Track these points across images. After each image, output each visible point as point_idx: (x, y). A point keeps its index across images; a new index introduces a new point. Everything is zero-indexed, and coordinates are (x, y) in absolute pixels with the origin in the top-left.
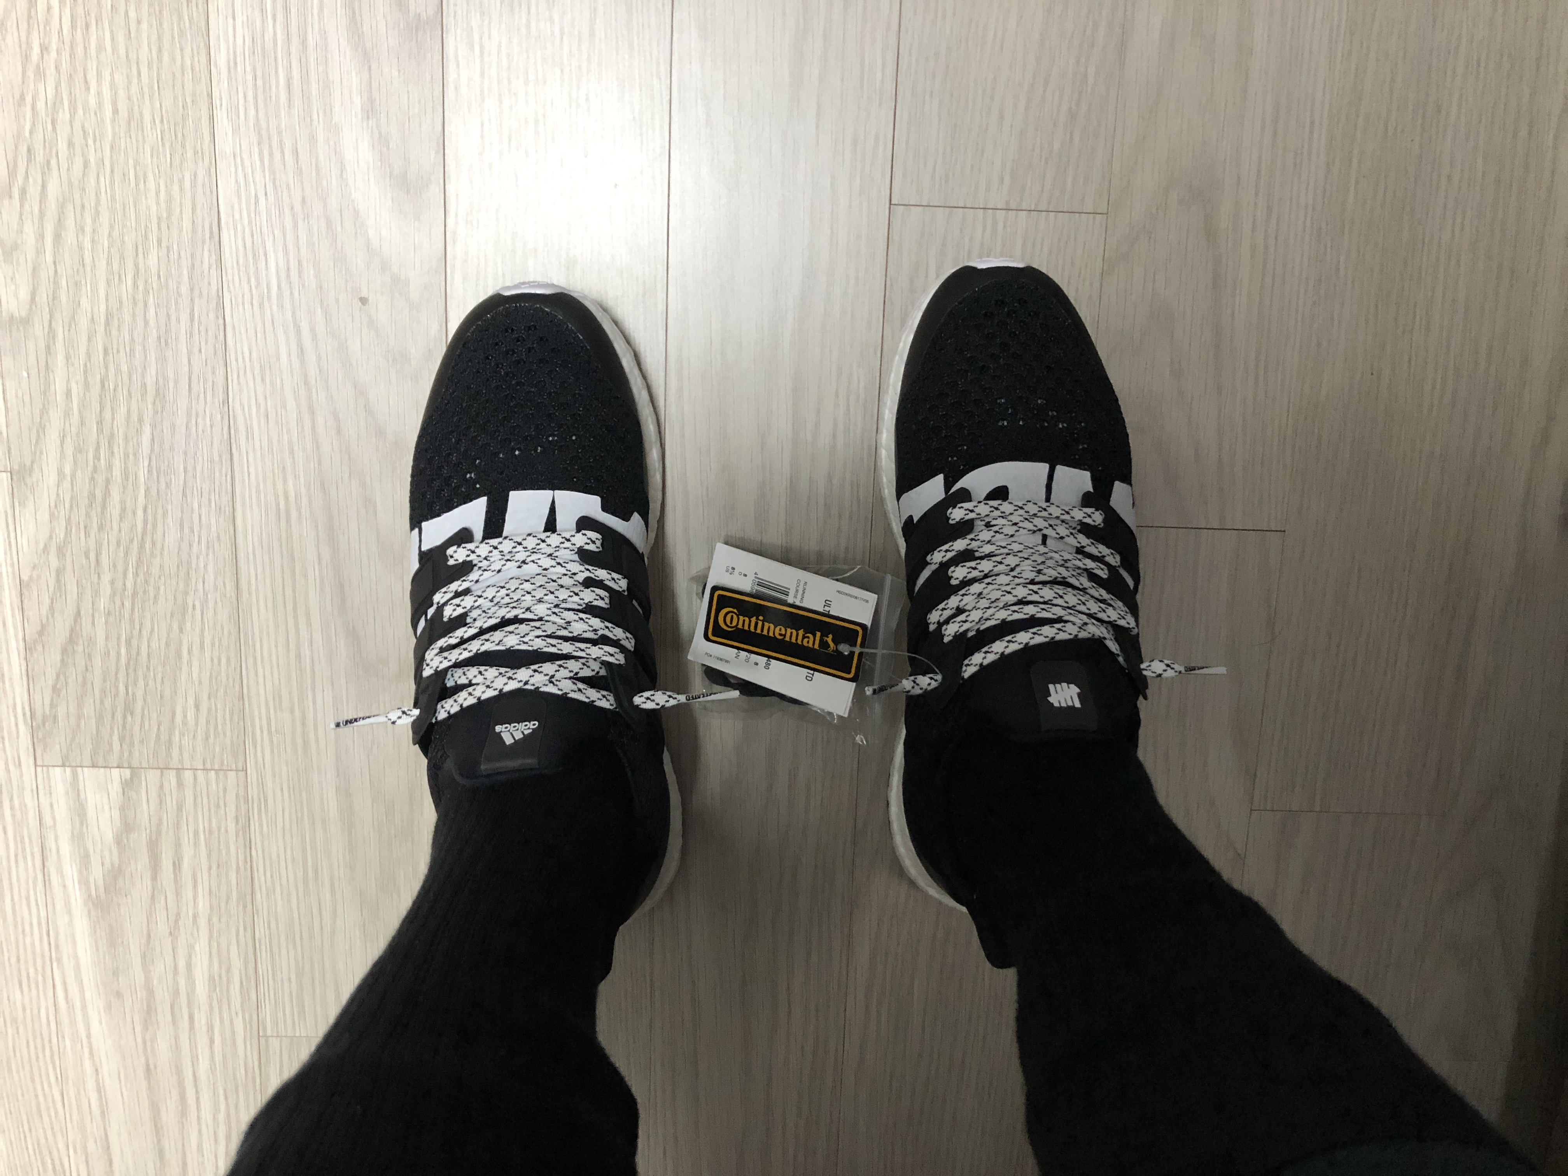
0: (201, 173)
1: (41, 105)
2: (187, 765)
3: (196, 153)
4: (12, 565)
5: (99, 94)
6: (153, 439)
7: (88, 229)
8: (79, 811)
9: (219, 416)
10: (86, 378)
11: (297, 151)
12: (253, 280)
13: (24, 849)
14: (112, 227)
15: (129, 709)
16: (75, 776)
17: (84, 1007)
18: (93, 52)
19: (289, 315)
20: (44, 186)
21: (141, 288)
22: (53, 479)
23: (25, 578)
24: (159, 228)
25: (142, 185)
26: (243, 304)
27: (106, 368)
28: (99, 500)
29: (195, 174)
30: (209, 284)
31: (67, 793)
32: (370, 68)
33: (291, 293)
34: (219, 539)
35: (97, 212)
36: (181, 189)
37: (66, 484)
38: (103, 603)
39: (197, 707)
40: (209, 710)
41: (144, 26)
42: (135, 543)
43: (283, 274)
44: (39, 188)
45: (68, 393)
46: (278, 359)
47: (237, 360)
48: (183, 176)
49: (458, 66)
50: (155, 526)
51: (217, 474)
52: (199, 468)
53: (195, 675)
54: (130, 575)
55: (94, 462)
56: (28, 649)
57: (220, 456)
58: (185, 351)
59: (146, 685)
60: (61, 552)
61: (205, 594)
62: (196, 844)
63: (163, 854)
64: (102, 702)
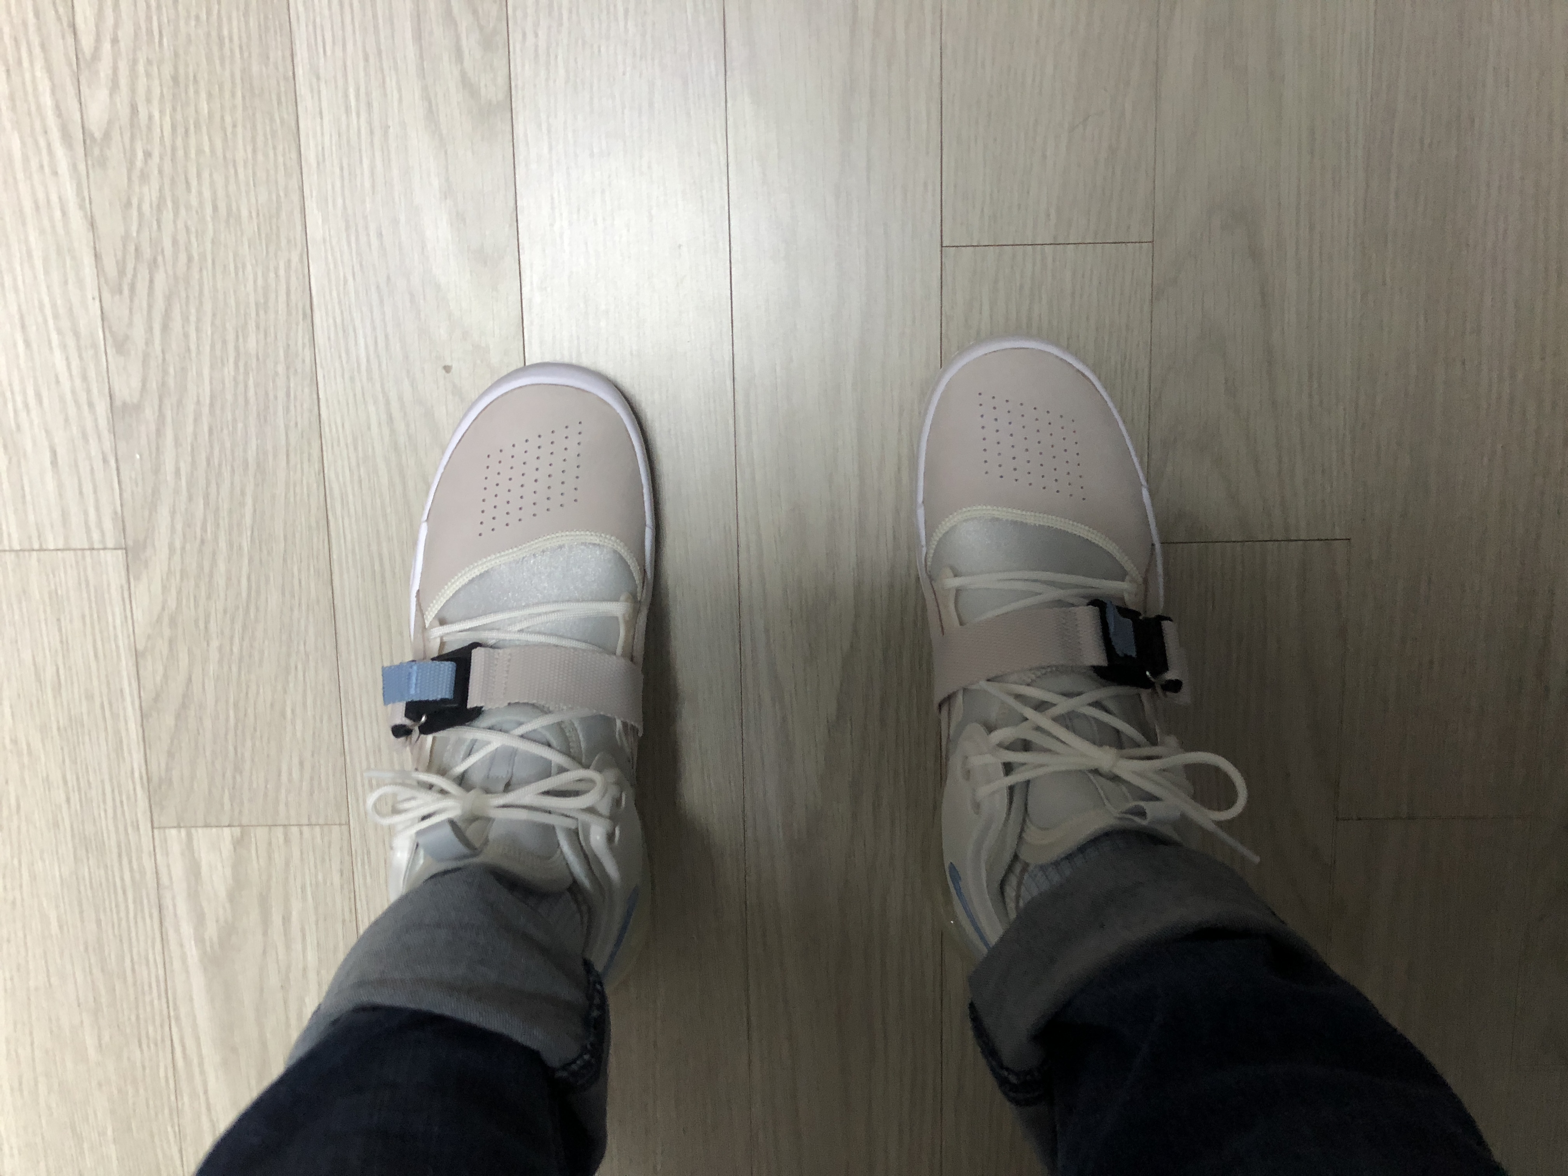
0: (295, 258)
1: (146, 207)
2: (293, 822)
3: (289, 241)
4: (129, 637)
5: (200, 193)
6: (255, 511)
7: (193, 318)
8: (194, 870)
9: (315, 485)
10: (193, 457)
11: (381, 234)
12: (344, 355)
13: (142, 911)
14: (214, 315)
15: (238, 769)
16: (189, 836)
17: (201, 1064)
18: (193, 155)
19: (378, 386)
20: (151, 281)
21: (242, 370)
22: (164, 553)
23: (140, 647)
24: (257, 314)
25: (241, 273)
26: (335, 377)
27: (212, 447)
28: (207, 569)
29: (289, 261)
30: (304, 361)
31: (183, 854)
32: (446, 153)
33: (380, 365)
34: (318, 601)
35: (201, 303)
36: (277, 276)
37: (177, 558)
38: (212, 668)
39: (301, 764)
40: (313, 767)
41: (239, 129)
42: (241, 610)
43: (372, 349)
44: (147, 283)
45: (177, 471)
46: (369, 428)
47: (331, 431)
48: (278, 264)
49: (527, 144)
50: (258, 592)
51: (315, 540)
52: (298, 535)
53: (299, 734)
54: (237, 641)
55: (202, 535)
56: (144, 716)
57: (317, 523)
58: (282, 426)
59: (254, 745)
60: (173, 622)
61: (307, 655)
62: (304, 899)
63: (273, 909)
64: (213, 763)
